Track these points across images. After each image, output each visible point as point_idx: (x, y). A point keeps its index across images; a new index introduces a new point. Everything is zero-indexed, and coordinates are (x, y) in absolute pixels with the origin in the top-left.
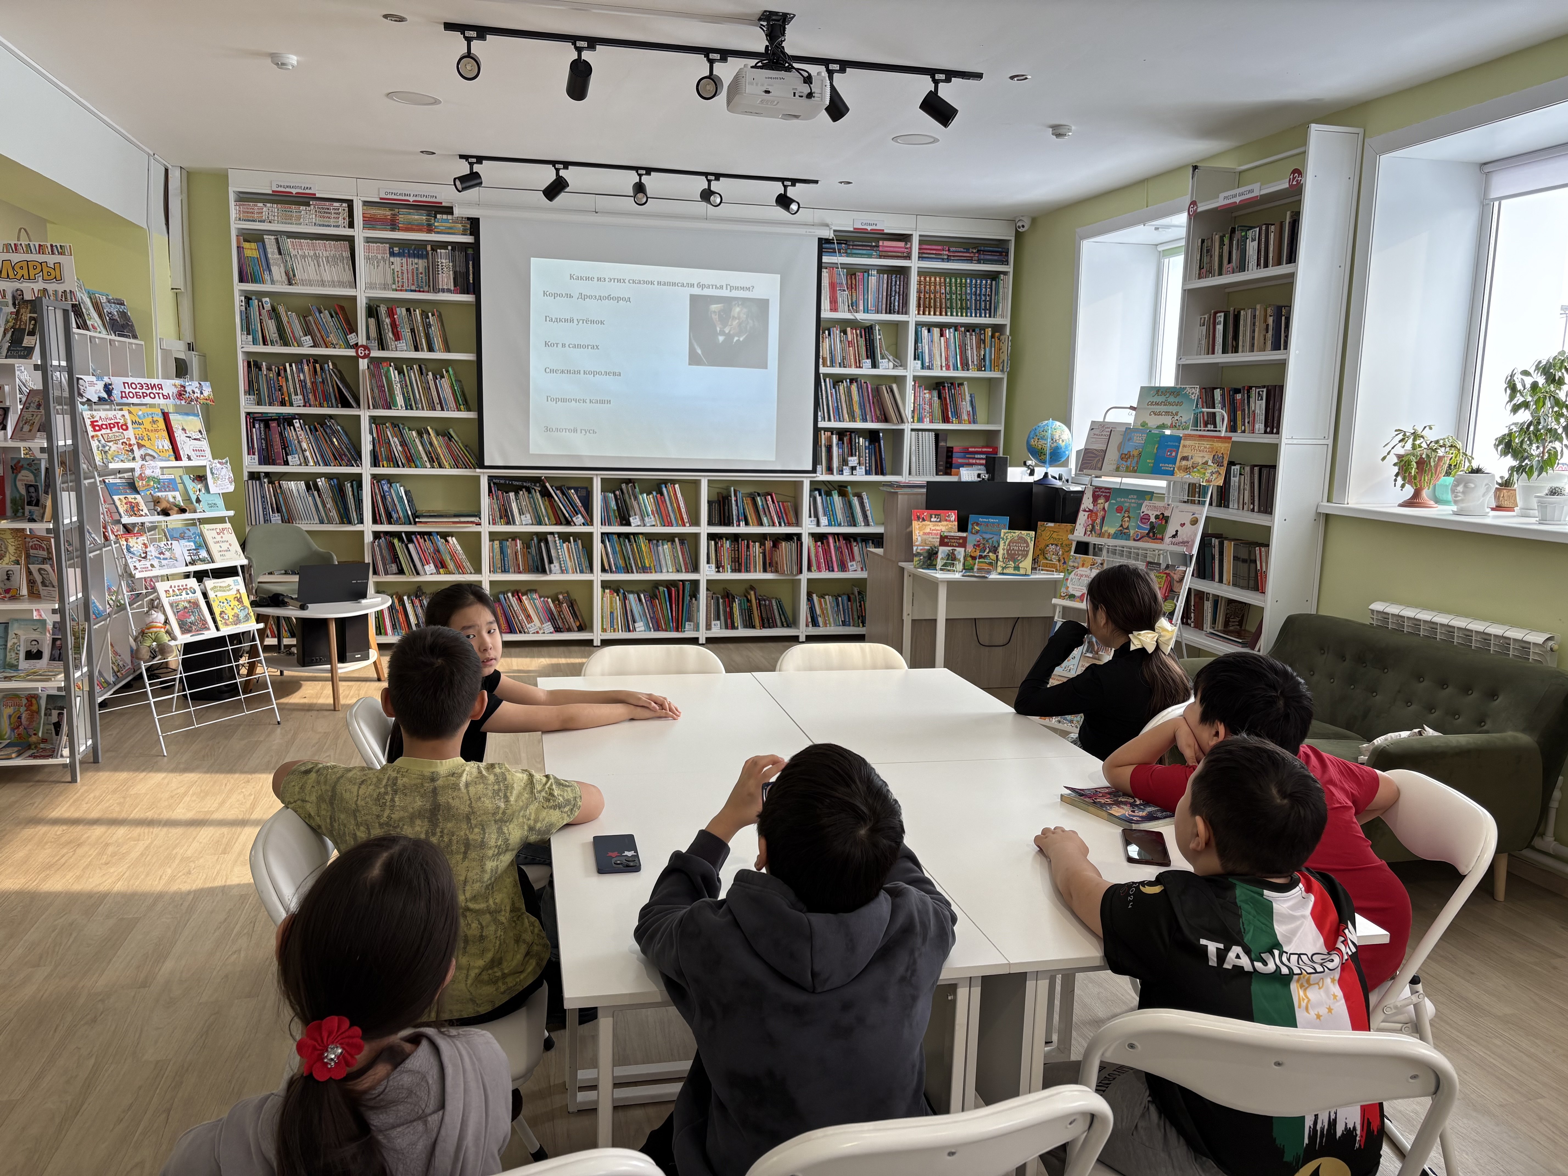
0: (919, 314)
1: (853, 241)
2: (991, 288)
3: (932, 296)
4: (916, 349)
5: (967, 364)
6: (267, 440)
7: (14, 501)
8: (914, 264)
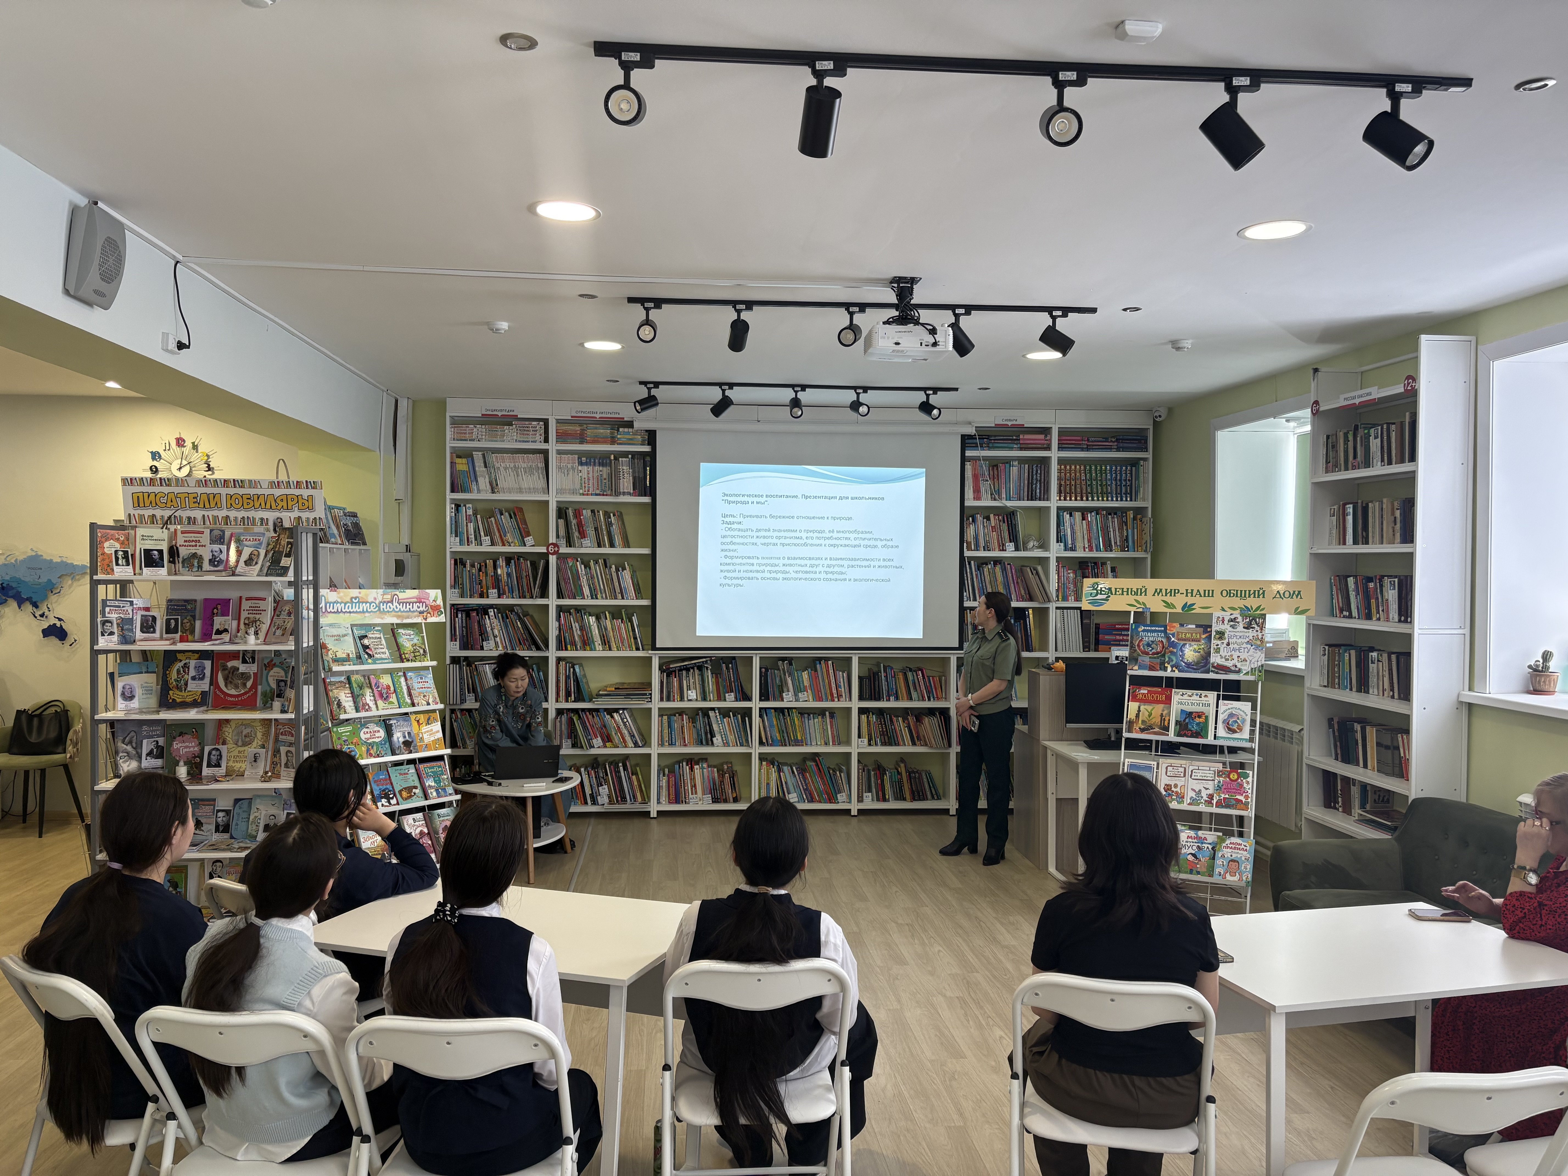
0: (1060, 500)
1: (995, 436)
2: (1131, 474)
3: (1073, 483)
4: (1058, 532)
5: (1110, 545)
6: (467, 628)
7: (264, 694)
8: (1054, 454)
